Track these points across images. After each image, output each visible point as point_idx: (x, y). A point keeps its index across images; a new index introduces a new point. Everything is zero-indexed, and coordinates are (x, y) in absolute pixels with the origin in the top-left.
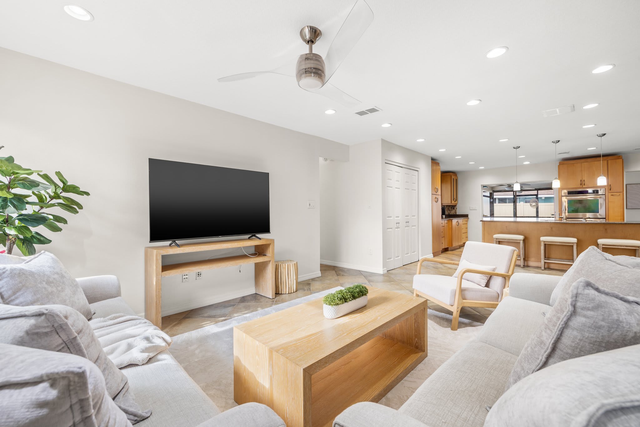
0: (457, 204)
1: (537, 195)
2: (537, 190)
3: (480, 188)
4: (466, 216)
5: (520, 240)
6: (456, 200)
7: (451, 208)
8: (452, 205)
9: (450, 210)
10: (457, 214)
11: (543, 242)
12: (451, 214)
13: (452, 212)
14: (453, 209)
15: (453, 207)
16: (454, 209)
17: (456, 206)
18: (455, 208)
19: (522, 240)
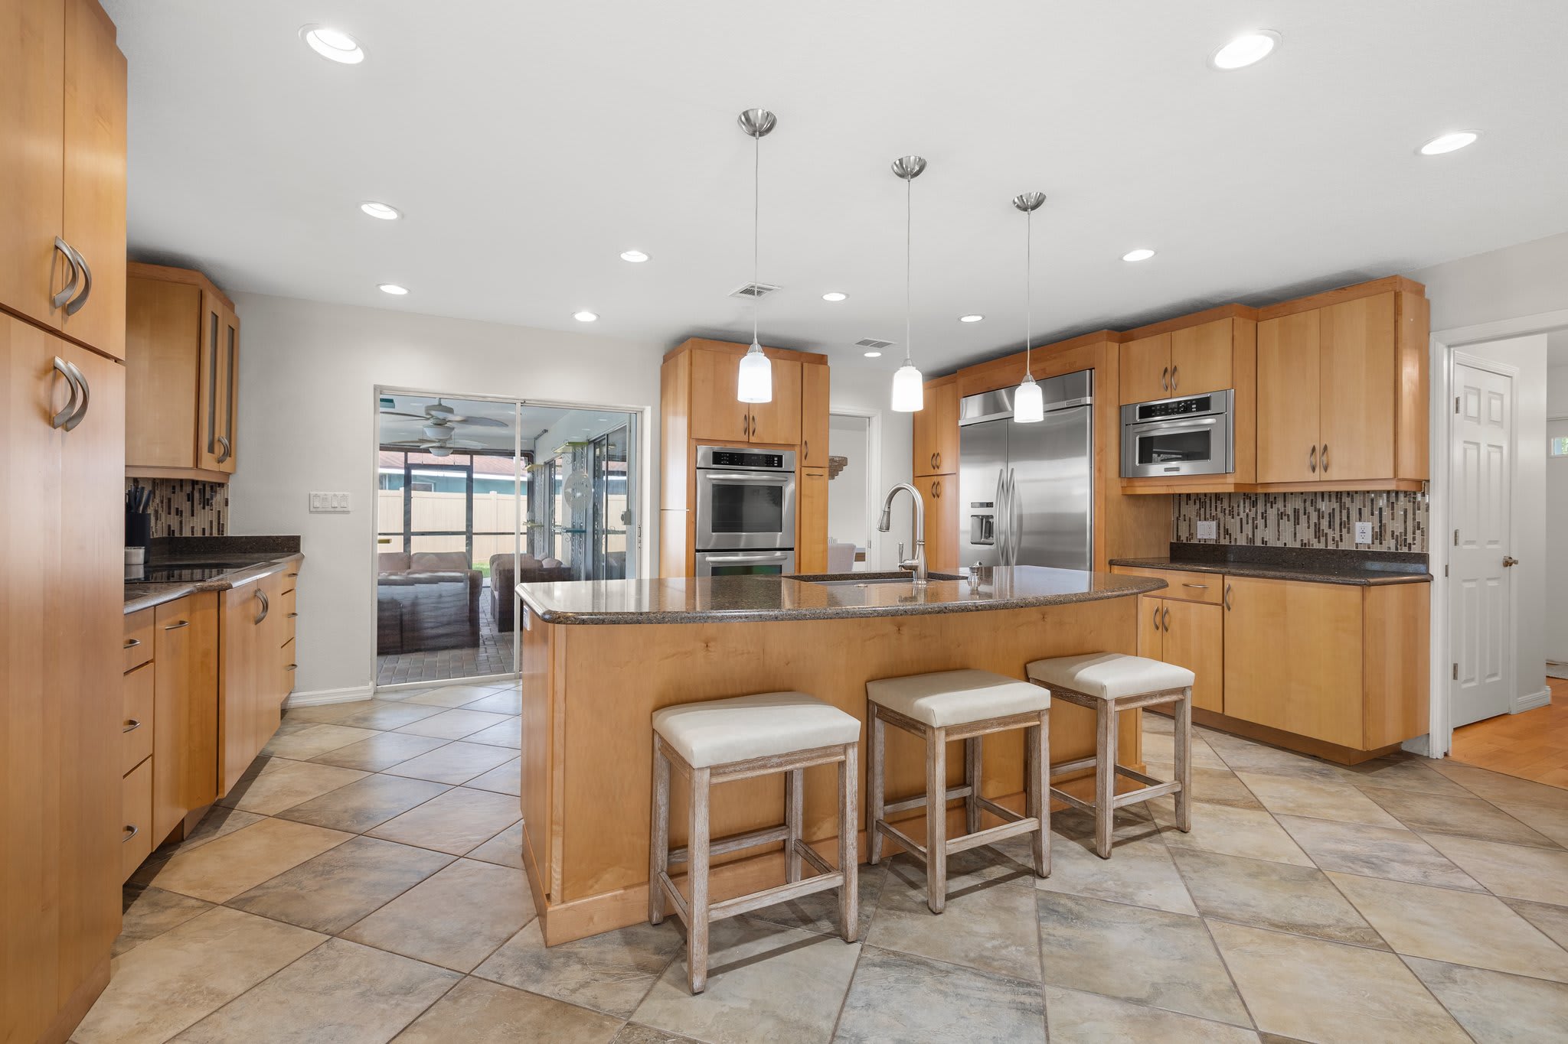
0: (228, 475)
1: (469, 469)
2: (472, 453)
3: (369, 399)
4: (290, 545)
5: (845, 747)
6: (228, 452)
7: (190, 498)
8: (194, 483)
9: (179, 512)
10: (231, 531)
11: (943, 733)
12: (187, 533)
13: (197, 524)
14: (198, 507)
15: (203, 492)
16: (206, 503)
17: (221, 485)
18: (218, 499)
19: (853, 744)
